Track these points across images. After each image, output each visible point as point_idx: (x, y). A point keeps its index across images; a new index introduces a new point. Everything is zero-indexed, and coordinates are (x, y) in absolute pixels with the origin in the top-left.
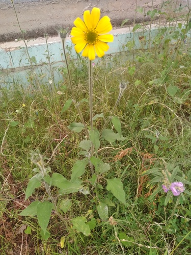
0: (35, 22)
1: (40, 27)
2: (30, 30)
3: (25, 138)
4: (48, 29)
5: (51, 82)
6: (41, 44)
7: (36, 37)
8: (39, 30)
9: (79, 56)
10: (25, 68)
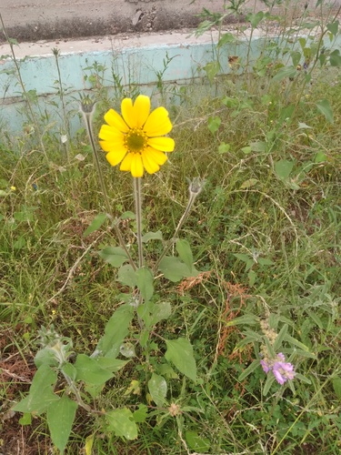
0: (32, 9)
1: (43, 20)
2: (23, 24)
3: (15, 239)
4: (57, 25)
5: (64, 139)
6: (44, 56)
7: (35, 40)
8: (40, 25)
9: (119, 84)
10: (14, 100)
